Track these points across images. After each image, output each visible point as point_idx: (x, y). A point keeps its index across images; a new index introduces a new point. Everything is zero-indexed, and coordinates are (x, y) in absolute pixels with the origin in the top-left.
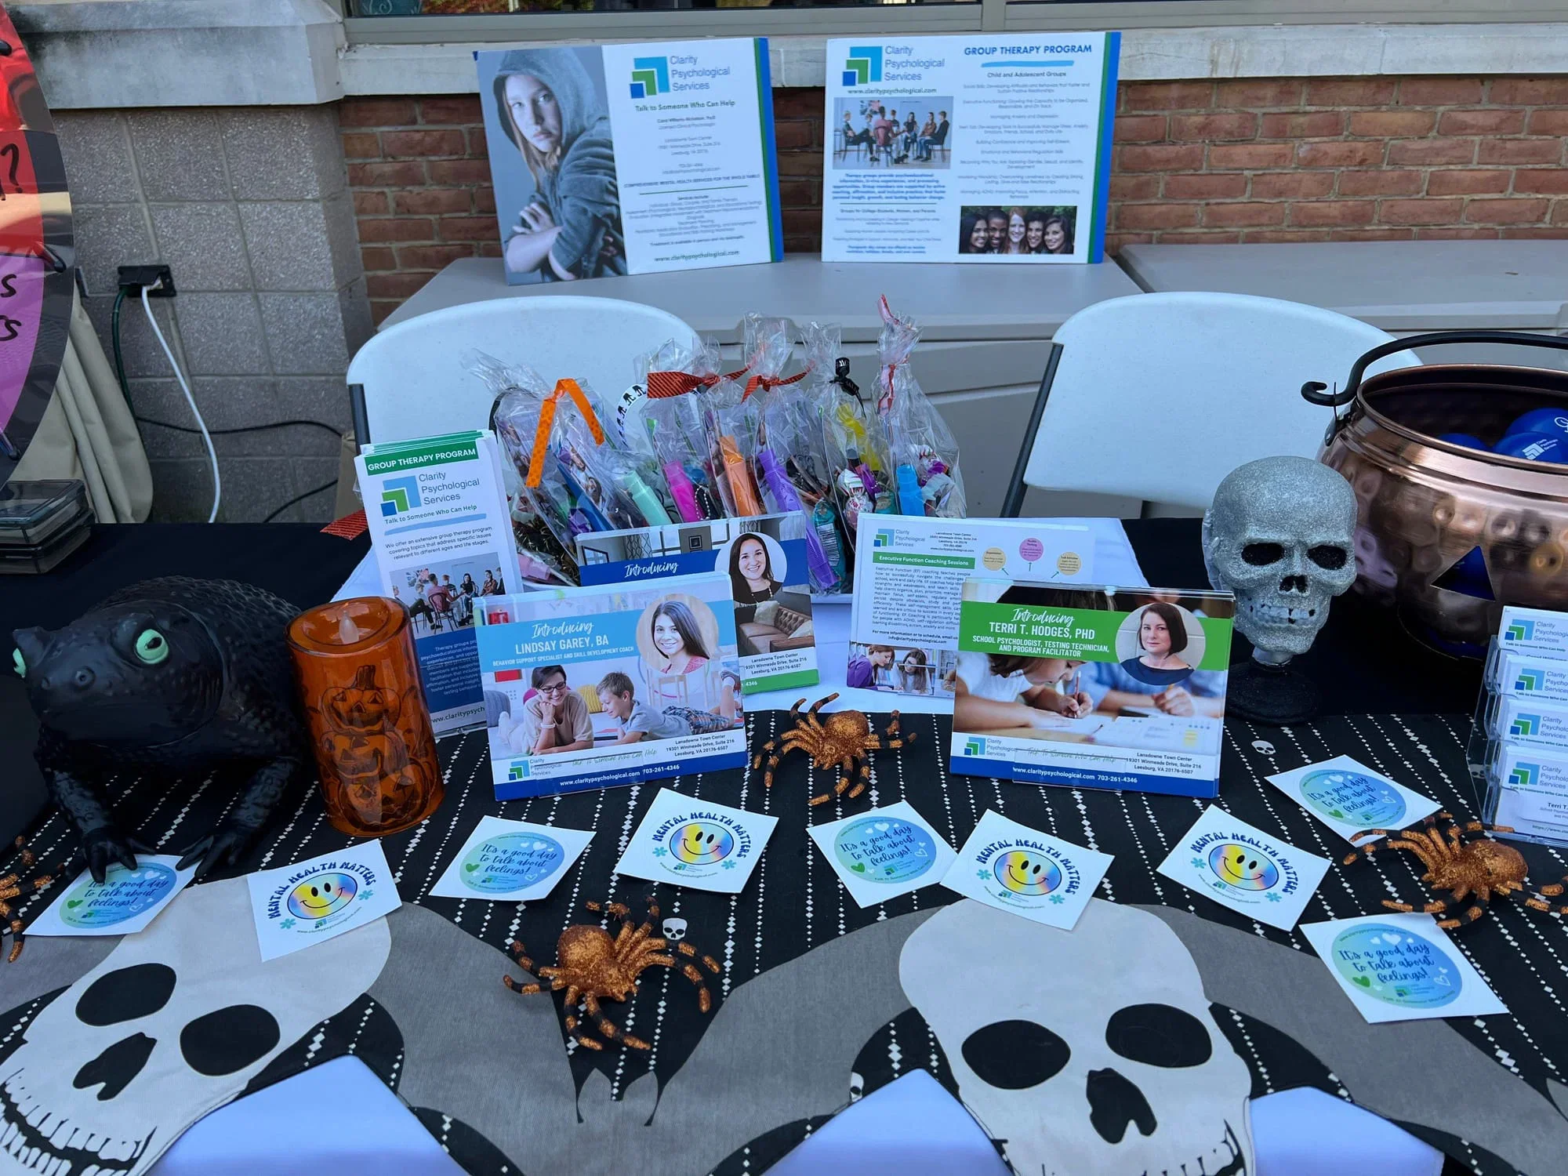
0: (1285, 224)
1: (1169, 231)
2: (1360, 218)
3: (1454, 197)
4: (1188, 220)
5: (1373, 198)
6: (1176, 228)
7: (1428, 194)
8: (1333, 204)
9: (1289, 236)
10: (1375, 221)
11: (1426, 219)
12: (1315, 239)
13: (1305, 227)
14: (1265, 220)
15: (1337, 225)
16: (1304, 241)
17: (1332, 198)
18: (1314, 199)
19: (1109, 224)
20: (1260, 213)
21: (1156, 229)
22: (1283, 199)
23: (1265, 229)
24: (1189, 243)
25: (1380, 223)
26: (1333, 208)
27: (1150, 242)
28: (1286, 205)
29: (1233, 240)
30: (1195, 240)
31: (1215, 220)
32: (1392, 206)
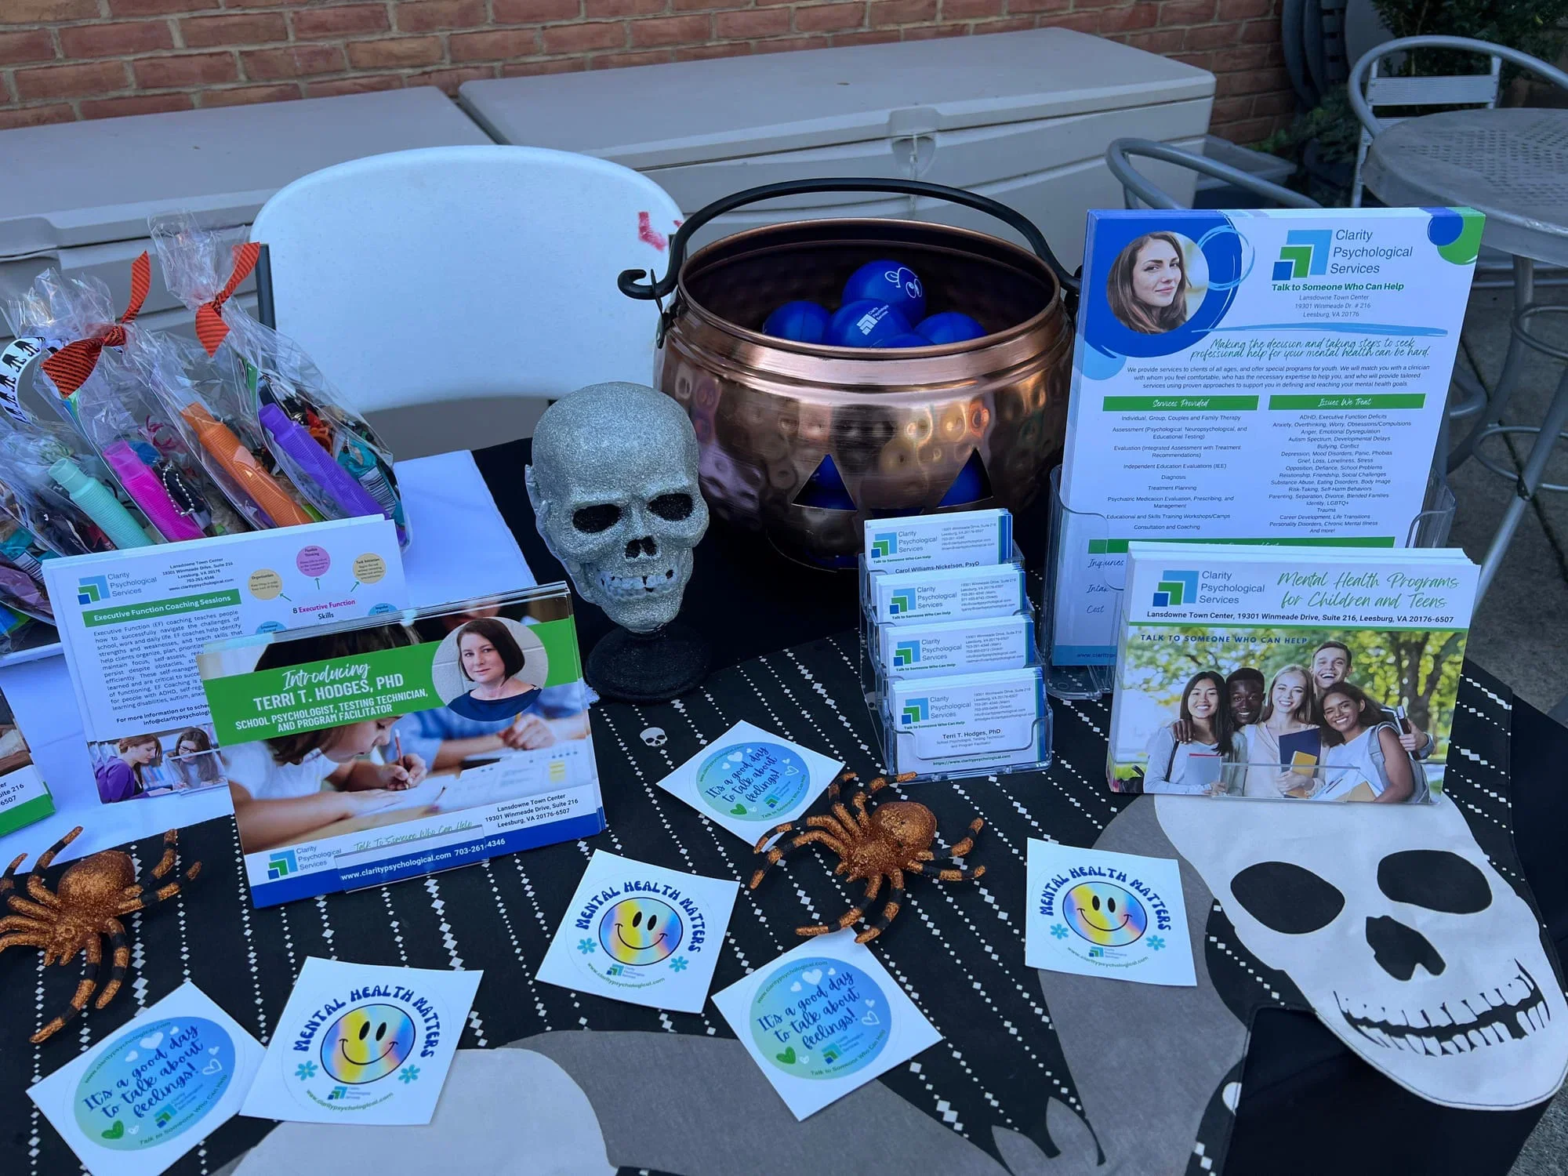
0: (628, 46)
1: (510, 61)
2: (700, 33)
3: (780, 6)
4: (528, 48)
5: (707, 11)
6: (518, 57)
7: (757, 4)
8: (672, 21)
9: (635, 59)
10: (714, 36)
11: (761, 31)
12: (661, 60)
13: (649, 47)
14: (607, 42)
15: (678, 44)
16: (651, 63)
17: (668, 14)
18: (650, 16)
19: (442, 58)
20: (600, 34)
21: (498, 60)
22: (620, 18)
23: (608, 52)
24: (536, 73)
25: (719, 38)
26: (671, 24)
27: (493, 76)
28: (625, 24)
29: (578, 67)
30: (541, 70)
31: (558, 45)
32: (726, 19)
